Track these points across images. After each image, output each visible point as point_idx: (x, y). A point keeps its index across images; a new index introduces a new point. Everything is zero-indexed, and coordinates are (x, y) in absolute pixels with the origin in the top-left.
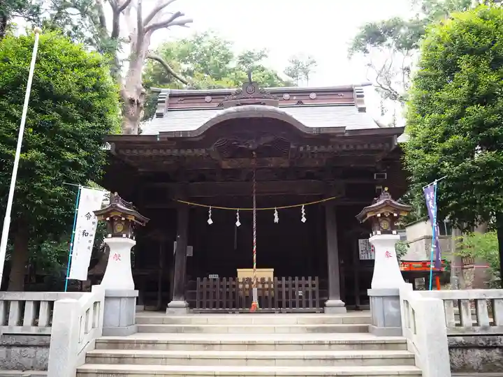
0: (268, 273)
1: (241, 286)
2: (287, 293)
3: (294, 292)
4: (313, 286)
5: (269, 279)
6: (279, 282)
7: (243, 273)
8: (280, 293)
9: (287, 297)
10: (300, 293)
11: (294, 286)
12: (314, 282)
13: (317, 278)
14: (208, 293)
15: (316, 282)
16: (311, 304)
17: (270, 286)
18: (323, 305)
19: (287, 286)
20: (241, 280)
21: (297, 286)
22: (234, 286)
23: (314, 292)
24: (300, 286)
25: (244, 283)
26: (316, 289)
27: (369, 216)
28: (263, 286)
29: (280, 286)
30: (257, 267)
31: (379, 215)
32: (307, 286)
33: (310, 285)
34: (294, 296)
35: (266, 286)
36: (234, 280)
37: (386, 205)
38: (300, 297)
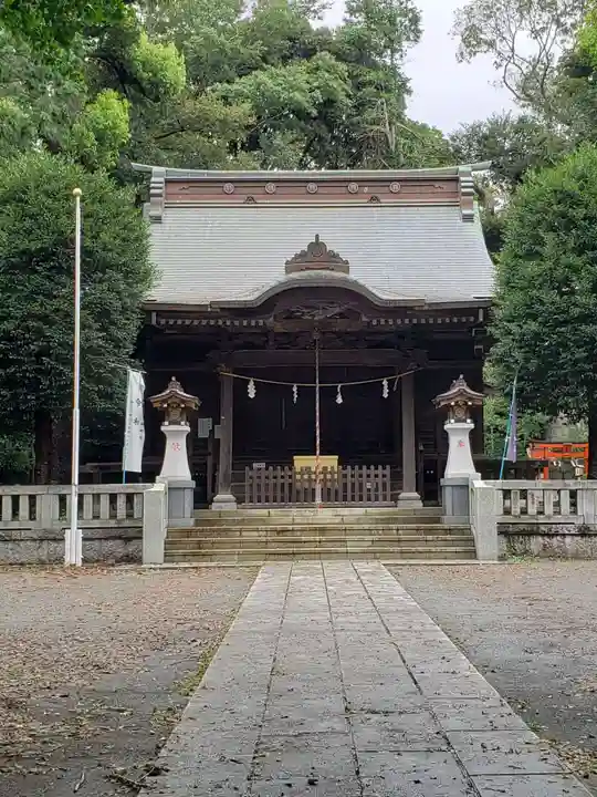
0: (332, 461)
1: (298, 477)
2: (353, 484)
3: (361, 485)
4: (384, 476)
5: (332, 468)
6: (344, 472)
7: (300, 462)
8: (345, 485)
9: (353, 491)
10: (369, 486)
11: (361, 476)
12: (385, 472)
13: (388, 467)
14: (259, 485)
15: (388, 471)
16: (381, 498)
17: (333, 476)
18: (395, 498)
19: (353, 476)
20: (298, 470)
21: (365, 476)
22: (290, 477)
23: (384, 485)
24: (368, 476)
25: (301, 473)
26: (387, 480)
27: (442, 404)
28: (325, 476)
29: (345, 476)
30: (321, 454)
31: (453, 404)
32: (376, 476)
33: (380, 476)
34: (361, 489)
35: (329, 476)
36: (290, 469)
37: (461, 393)
38: (369, 490)
